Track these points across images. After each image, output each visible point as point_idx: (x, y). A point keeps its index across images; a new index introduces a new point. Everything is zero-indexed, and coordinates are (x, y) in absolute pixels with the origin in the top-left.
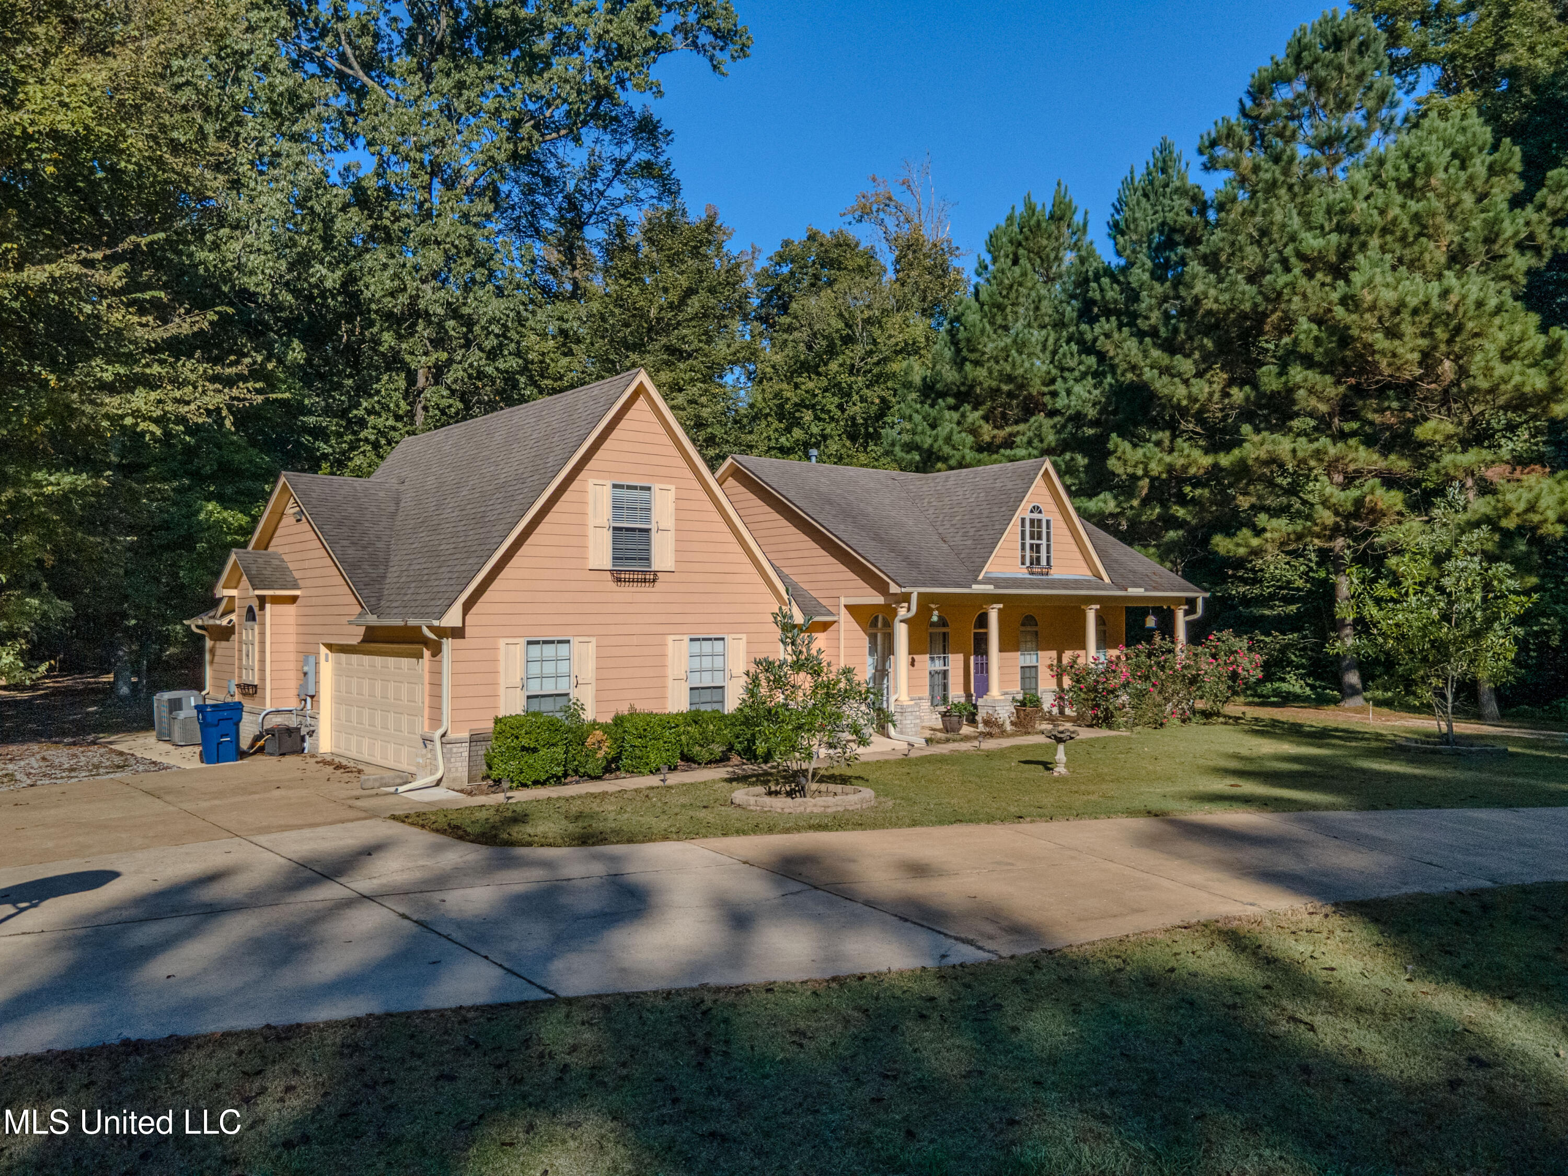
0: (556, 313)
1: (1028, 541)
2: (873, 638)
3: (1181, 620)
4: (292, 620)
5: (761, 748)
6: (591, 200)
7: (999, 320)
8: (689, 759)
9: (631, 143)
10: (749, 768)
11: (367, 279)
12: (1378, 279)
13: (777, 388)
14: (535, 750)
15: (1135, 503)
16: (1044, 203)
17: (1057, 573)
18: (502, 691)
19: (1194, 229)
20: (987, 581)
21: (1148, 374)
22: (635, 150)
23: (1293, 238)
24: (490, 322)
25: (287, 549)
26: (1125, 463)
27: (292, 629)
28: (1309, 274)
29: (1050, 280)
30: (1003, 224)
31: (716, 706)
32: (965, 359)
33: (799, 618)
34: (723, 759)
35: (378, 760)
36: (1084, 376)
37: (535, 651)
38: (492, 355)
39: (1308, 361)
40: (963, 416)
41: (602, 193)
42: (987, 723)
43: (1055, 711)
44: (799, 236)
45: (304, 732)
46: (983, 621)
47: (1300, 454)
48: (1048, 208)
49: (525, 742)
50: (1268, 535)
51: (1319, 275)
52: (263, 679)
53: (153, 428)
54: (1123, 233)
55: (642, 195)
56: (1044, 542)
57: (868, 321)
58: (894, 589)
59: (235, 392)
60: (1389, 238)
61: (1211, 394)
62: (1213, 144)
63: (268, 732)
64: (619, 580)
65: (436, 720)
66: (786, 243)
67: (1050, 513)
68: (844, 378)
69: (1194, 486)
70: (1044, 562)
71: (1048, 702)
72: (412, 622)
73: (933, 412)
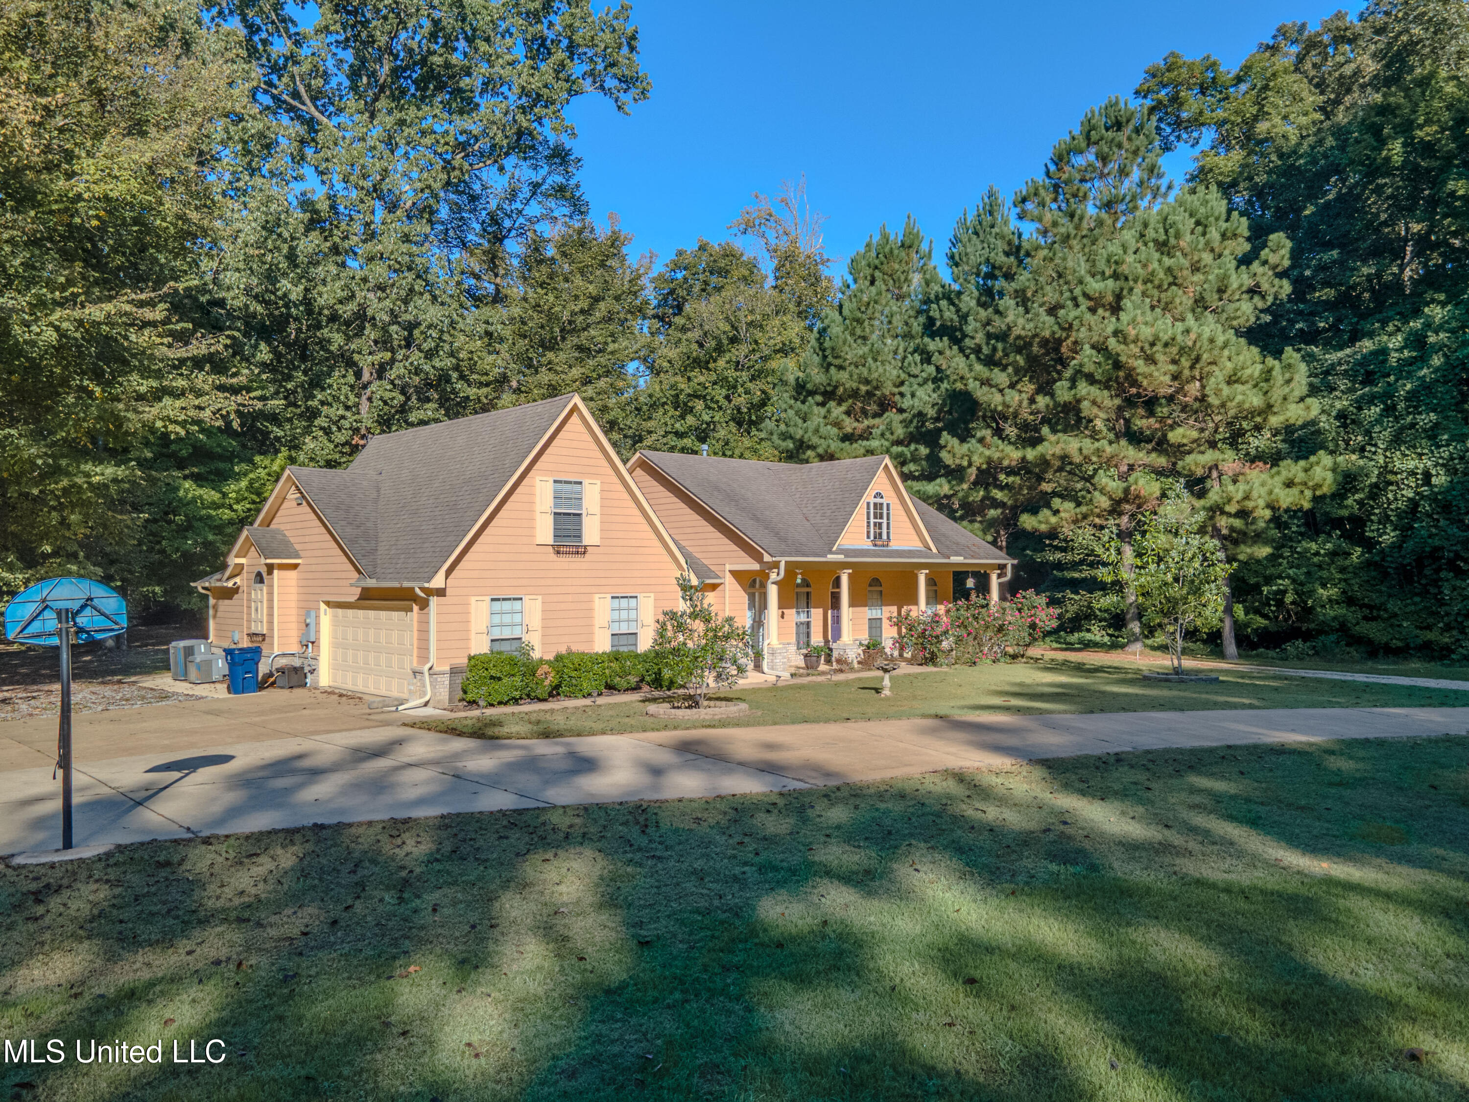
0: (483, 318)
1: (872, 520)
2: (752, 597)
3: (994, 582)
4: (294, 583)
5: (667, 674)
6: (509, 217)
7: (858, 332)
8: (611, 688)
9: (546, 168)
10: (656, 694)
11: (320, 288)
12: (1139, 319)
13: (673, 380)
14: (500, 679)
15: (965, 486)
16: (896, 234)
17: (894, 545)
18: (473, 636)
19: (1010, 267)
20: (840, 551)
21: (972, 385)
22: (549, 173)
23: (1081, 282)
24: (429, 327)
25: (288, 526)
26: (954, 456)
27: (294, 590)
28: (1093, 310)
29: (900, 298)
30: (862, 250)
31: (632, 648)
32: (830, 364)
33: (695, 582)
34: (636, 688)
35: (372, 690)
36: (926, 381)
37: (497, 605)
38: (430, 355)
39: (1091, 379)
40: (829, 411)
41: (520, 212)
42: (839, 661)
43: (896, 653)
44: (691, 247)
45: (306, 670)
46: (837, 582)
47: (1085, 452)
48: (900, 238)
49: (493, 672)
50: (1062, 515)
51: (1100, 311)
52: (271, 629)
53: (178, 429)
54: (957, 265)
55: (556, 214)
56: (885, 521)
57: (750, 324)
58: (767, 558)
59: (239, 399)
60: (1149, 285)
61: (1021, 402)
62: (1024, 200)
63: (278, 670)
64: (558, 553)
65: (424, 656)
66: (680, 253)
67: (890, 498)
68: (731, 373)
69: (1008, 474)
70: (885, 536)
71: (887, 644)
72: (406, 584)
73: (804, 408)
